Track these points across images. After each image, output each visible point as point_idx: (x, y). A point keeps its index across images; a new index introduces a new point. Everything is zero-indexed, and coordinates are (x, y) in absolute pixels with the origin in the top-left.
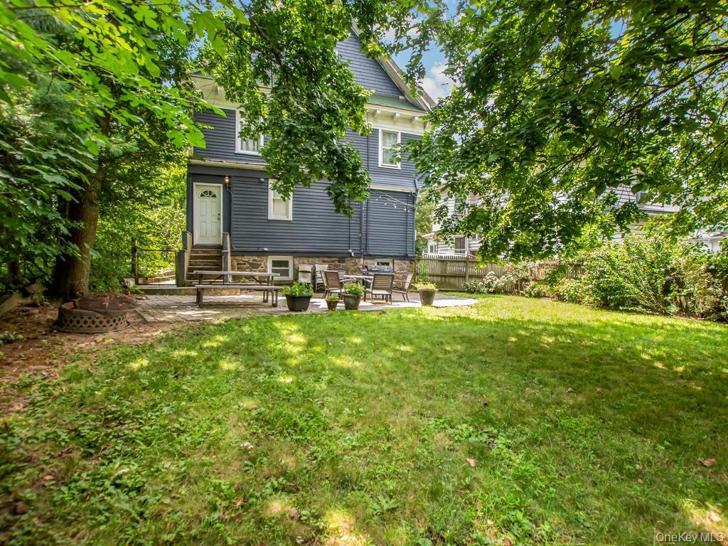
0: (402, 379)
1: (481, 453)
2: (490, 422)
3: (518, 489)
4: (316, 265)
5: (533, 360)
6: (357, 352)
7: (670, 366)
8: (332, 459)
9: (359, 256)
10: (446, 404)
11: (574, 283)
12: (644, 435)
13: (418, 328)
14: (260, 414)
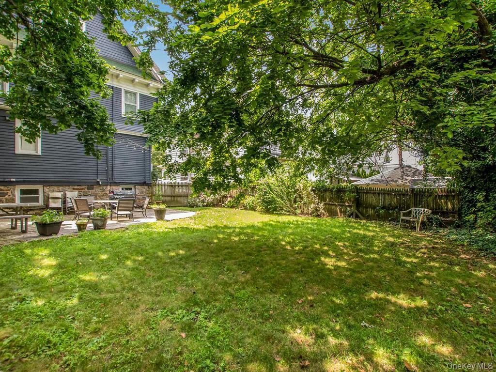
0: (139, 284)
1: (189, 328)
2: (196, 304)
3: (209, 345)
4: (66, 192)
5: (225, 255)
6: (103, 267)
7: (292, 247)
8: (83, 363)
9: (106, 184)
10: (169, 298)
11: (252, 198)
12: (275, 293)
13: (152, 239)
14: (12, 341)
